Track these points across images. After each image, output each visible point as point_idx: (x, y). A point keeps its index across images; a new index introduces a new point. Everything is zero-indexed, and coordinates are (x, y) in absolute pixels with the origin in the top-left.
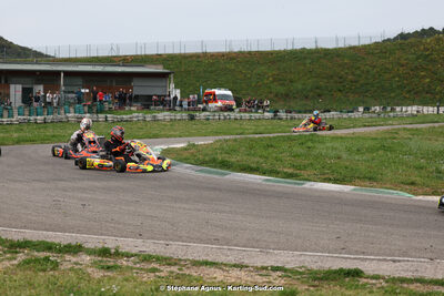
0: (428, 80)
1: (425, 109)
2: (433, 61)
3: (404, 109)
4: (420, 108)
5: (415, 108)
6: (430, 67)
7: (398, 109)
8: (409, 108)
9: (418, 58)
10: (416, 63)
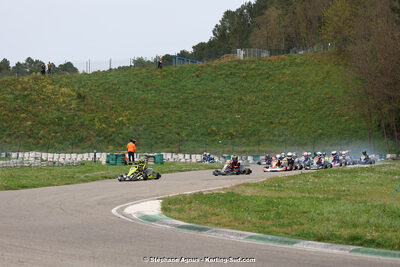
0: (29, 123)
1: (44, 156)
2: (33, 102)
3: (21, 155)
4: (38, 154)
5: (32, 154)
6: (30, 108)
7: (14, 155)
8: (26, 155)
9: (16, 98)
10: (14, 104)
